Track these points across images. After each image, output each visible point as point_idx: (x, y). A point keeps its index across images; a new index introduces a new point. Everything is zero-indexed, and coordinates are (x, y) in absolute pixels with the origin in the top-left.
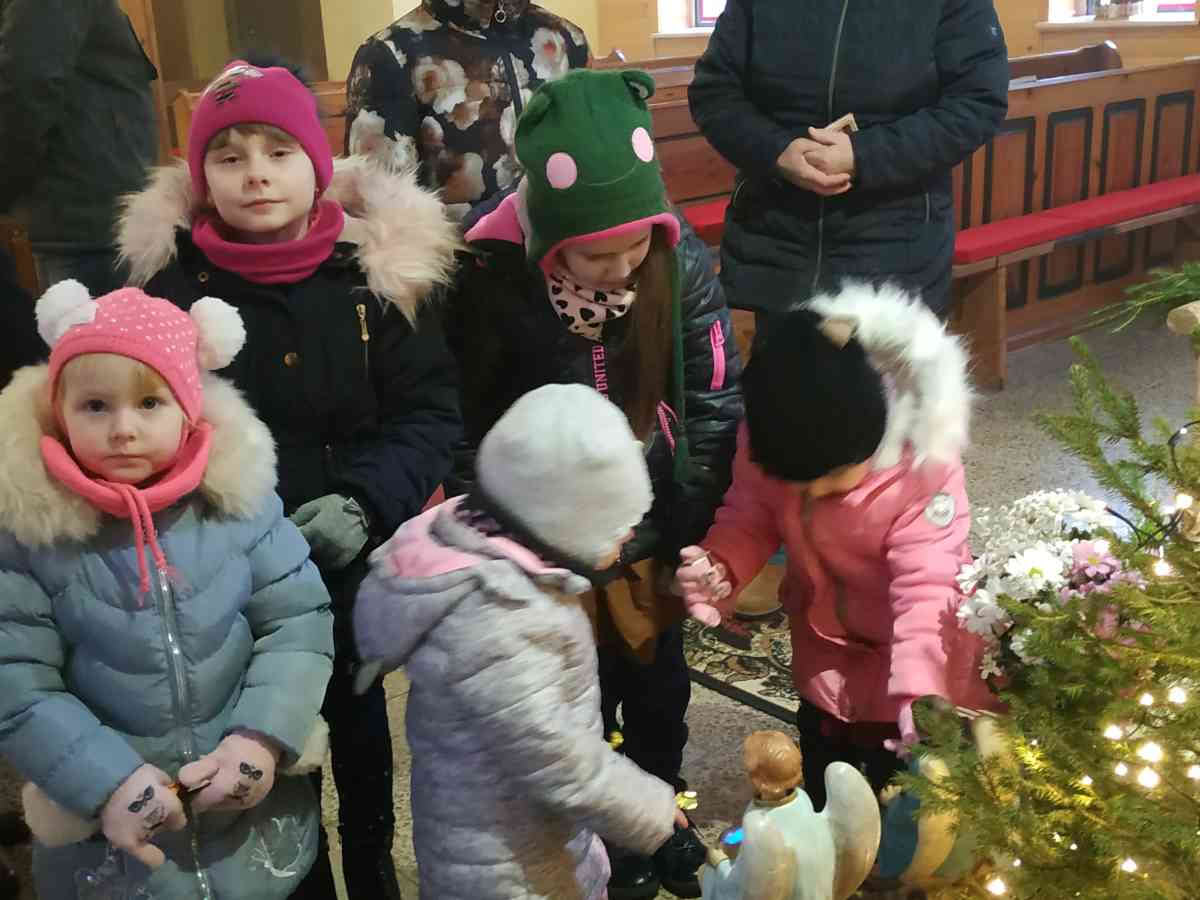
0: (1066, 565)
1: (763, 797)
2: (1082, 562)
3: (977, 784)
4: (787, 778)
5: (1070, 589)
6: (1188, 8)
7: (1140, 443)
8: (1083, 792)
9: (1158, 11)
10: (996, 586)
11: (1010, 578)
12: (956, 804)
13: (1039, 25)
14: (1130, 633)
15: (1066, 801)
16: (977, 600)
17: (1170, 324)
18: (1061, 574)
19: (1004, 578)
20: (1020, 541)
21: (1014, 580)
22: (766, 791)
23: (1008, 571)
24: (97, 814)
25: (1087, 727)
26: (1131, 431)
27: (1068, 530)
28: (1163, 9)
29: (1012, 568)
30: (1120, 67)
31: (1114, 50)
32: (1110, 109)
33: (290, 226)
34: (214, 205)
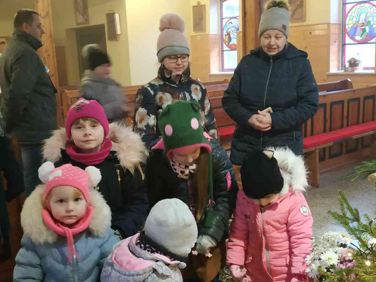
0: (339, 256)
2: (344, 256)
5: (341, 264)
6: (372, 68)
9: (363, 69)
10: (318, 263)
11: (322, 260)
13: (327, 73)
16: (312, 267)
18: (337, 259)
19: (320, 260)
20: (325, 248)
21: (323, 261)
23: (321, 258)
27: (339, 244)
28: (365, 68)
29: (322, 257)
30: (352, 88)
31: (350, 82)
32: (349, 101)
33: (96, 148)
34: (73, 142)
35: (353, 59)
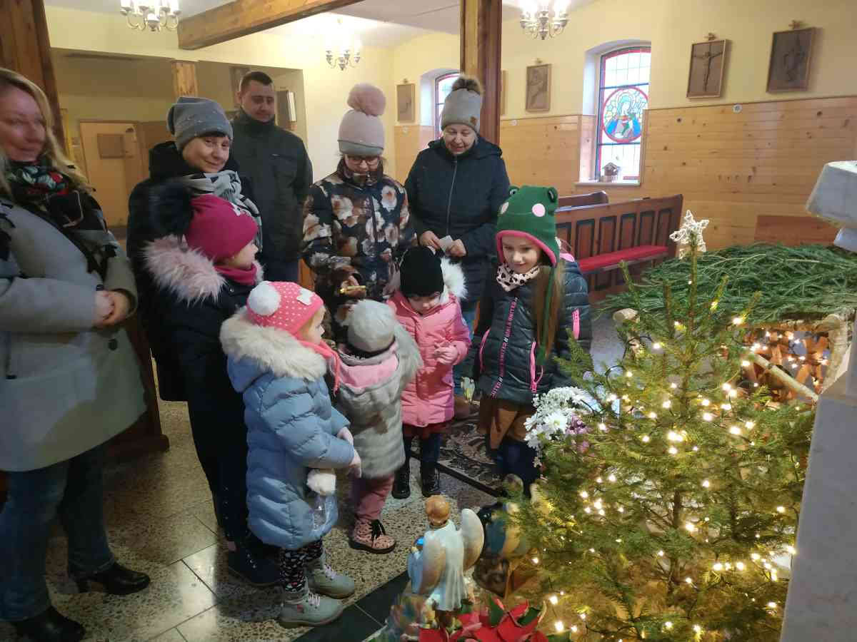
0: (569, 420)
1: (434, 524)
2: (576, 419)
4: (444, 516)
5: (570, 430)
8: (571, 521)
9: (623, 179)
10: (540, 429)
12: (519, 524)
13: (575, 183)
14: (593, 451)
16: (532, 434)
18: (567, 424)
19: (544, 425)
20: (551, 408)
21: (547, 426)
22: (435, 522)
23: (545, 422)
28: (625, 178)
29: (547, 420)
30: (607, 202)
31: (604, 195)
32: (602, 220)
35: (611, 164)
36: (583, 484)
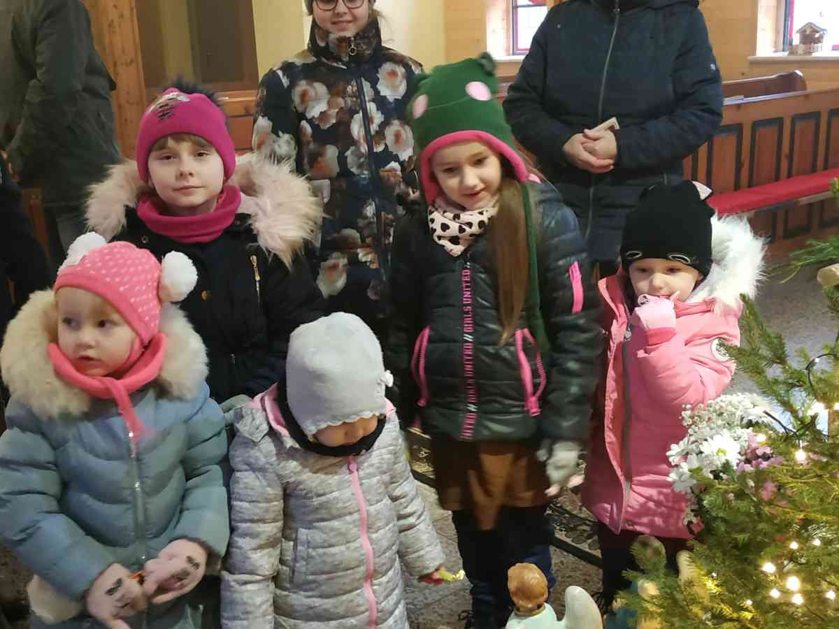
0: (742, 447)
1: (521, 609)
2: (754, 446)
3: (675, 601)
4: (537, 597)
5: (745, 463)
7: (787, 367)
8: (747, 610)
9: (833, 49)
10: (694, 462)
11: (703, 455)
12: (660, 615)
13: (750, 58)
14: (784, 496)
15: (735, 615)
16: (681, 470)
17: (819, 279)
18: (739, 453)
19: (699, 455)
20: (711, 429)
21: (706, 456)
22: (522, 606)
23: (702, 450)
24: (83, 597)
25: (750, 563)
26: (780, 359)
27: (745, 421)
28: (836, 48)
29: (705, 448)
30: (804, 88)
31: (801, 77)
32: (795, 118)
33: (207, 203)
34: (155, 188)
35: (810, 25)
36: (768, 549)
